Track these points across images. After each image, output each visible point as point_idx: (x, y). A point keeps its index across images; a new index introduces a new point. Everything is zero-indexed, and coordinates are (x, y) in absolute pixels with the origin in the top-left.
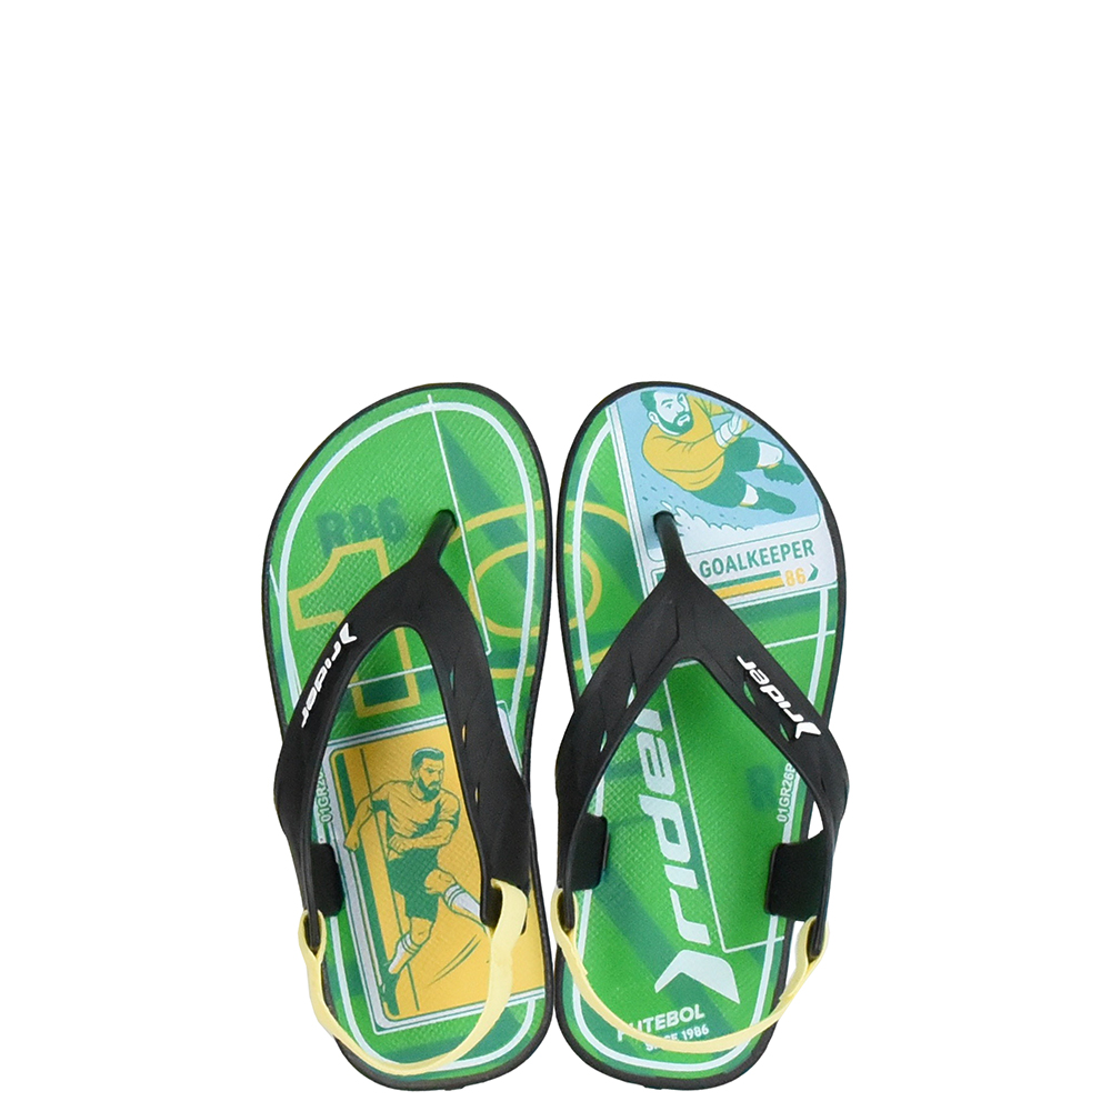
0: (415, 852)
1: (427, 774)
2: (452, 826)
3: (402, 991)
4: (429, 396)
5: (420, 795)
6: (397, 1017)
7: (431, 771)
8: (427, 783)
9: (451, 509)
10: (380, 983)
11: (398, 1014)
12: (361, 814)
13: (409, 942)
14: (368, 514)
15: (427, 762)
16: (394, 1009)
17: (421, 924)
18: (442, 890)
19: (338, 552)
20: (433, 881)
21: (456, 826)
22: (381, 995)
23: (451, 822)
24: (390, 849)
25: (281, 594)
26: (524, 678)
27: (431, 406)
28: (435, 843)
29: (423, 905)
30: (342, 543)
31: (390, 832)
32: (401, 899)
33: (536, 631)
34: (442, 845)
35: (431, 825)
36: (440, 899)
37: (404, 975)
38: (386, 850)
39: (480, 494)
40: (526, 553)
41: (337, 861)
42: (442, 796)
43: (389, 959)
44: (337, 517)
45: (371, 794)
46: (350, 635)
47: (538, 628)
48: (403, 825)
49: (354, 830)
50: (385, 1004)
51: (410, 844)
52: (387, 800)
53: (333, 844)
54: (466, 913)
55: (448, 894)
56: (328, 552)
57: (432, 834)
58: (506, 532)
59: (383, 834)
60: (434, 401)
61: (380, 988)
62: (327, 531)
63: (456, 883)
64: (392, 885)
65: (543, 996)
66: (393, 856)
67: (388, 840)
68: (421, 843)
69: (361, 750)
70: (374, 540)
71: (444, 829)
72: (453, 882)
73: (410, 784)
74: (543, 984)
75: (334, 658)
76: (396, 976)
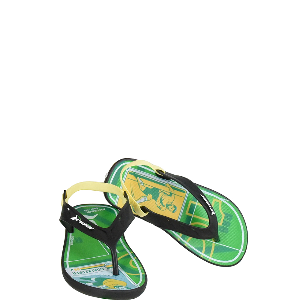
0: (158, 196)
1: (172, 208)
2: (159, 206)
3: (133, 177)
4: (243, 251)
5: (168, 204)
6: (128, 173)
7: (171, 209)
8: (169, 206)
9: (219, 243)
10: (137, 174)
11: (129, 173)
12: (172, 190)
13: (141, 184)
14: (227, 226)
15: (174, 209)
16: (130, 173)
17: (144, 189)
18: (148, 197)
19: (224, 215)
20: (150, 196)
21: (158, 207)
22: (135, 173)
23: (159, 207)
24: (162, 192)
25: (222, 200)
26: (178, 238)
27: (241, 250)
28: (158, 201)
29: (147, 191)
30: (225, 217)
31: (165, 193)
32: (151, 188)
33: (186, 245)
34: (156, 202)
35: (161, 202)
36: (146, 195)
37: (136, 179)
38: (162, 191)
39: (218, 250)
40: (202, 252)
41: (165, 180)
42: (165, 208)
43: (141, 178)
44: (230, 219)
45: (174, 194)
46: (213, 214)
47: (186, 246)
48: (164, 197)
49: (169, 187)
50: (132, 172)
51: (160, 196)
52: (171, 196)
53: (169, 181)
54: (140, 199)
55: (146, 197)
56: (225, 213)
57: (159, 201)
58: (208, 251)
59: (165, 192)
60: (242, 252)
61: (136, 173)
62: (229, 216)
63: (147, 200)
64: (155, 188)
65: (115, 204)
66: (160, 191)
67: (164, 192)
68: (159, 199)
69: (183, 197)
70: (222, 224)
71: (159, 204)
72: (148, 200)
73: (171, 203)
74: (117, 206)
75: (210, 208)
76: (136, 178)
